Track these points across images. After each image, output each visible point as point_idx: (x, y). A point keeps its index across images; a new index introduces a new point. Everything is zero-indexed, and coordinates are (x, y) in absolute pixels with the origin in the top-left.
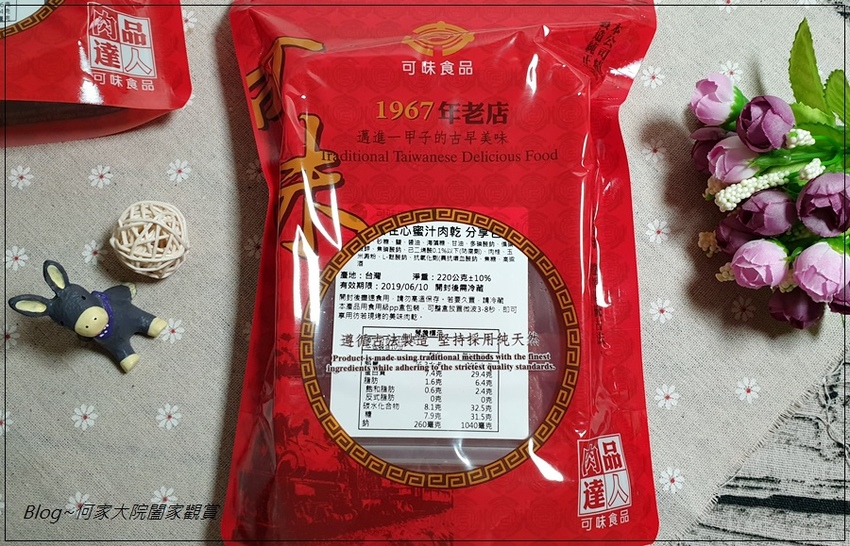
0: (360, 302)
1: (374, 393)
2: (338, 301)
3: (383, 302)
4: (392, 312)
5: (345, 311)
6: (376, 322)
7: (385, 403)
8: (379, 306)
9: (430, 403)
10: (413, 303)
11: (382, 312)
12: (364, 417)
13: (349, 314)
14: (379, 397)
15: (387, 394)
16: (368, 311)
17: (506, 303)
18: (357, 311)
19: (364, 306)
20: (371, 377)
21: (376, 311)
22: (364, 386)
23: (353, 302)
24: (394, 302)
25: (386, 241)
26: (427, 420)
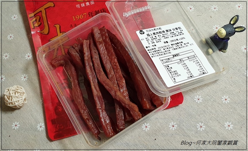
0: (155, 53)
1: (172, 73)
2: (149, 54)
3: (160, 51)
4: (164, 53)
5: (152, 56)
6: (161, 56)
7: (177, 75)
8: (160, 52)
9: (188, 72)
10: (168, 50)
11: (162, 54)
12: (174, 80)
13: (154, 56)
14: (174, 74)
15: (176, 73)
16: (158, 54)
17: (190, 43)
18: (155, 55)
19: (156, 53)
20: (169, 70)
21: (160, 54)
22: (169, 72)
23: (153, 53)
24: (163, 51)
25: (152, 37)
26: (190, 76)
